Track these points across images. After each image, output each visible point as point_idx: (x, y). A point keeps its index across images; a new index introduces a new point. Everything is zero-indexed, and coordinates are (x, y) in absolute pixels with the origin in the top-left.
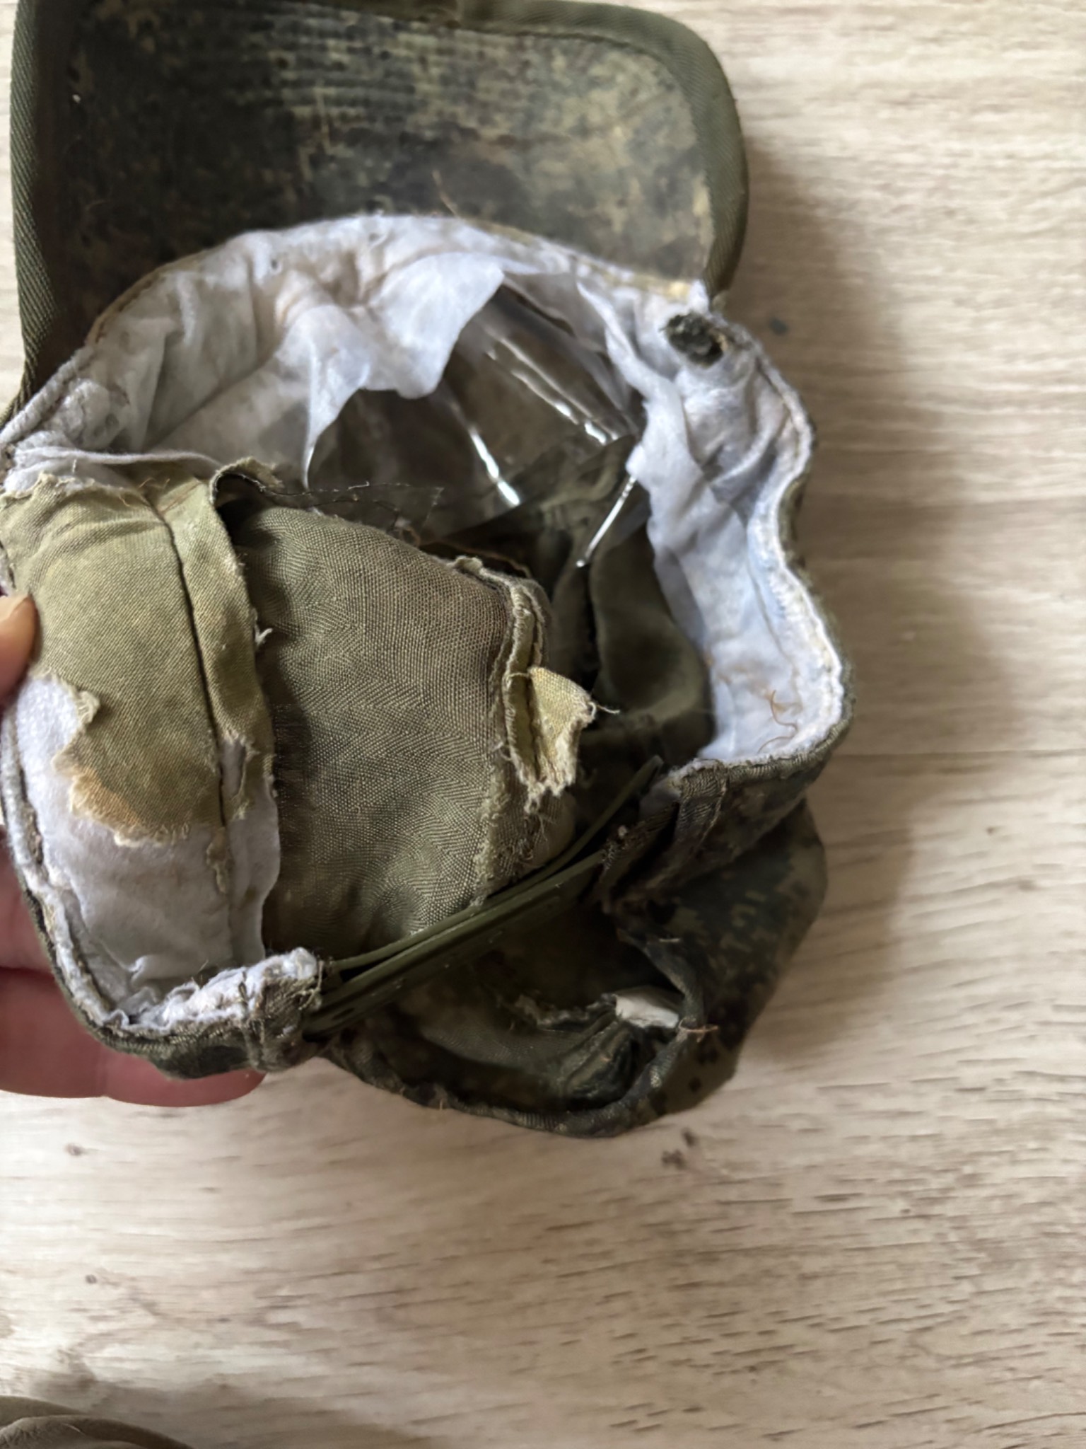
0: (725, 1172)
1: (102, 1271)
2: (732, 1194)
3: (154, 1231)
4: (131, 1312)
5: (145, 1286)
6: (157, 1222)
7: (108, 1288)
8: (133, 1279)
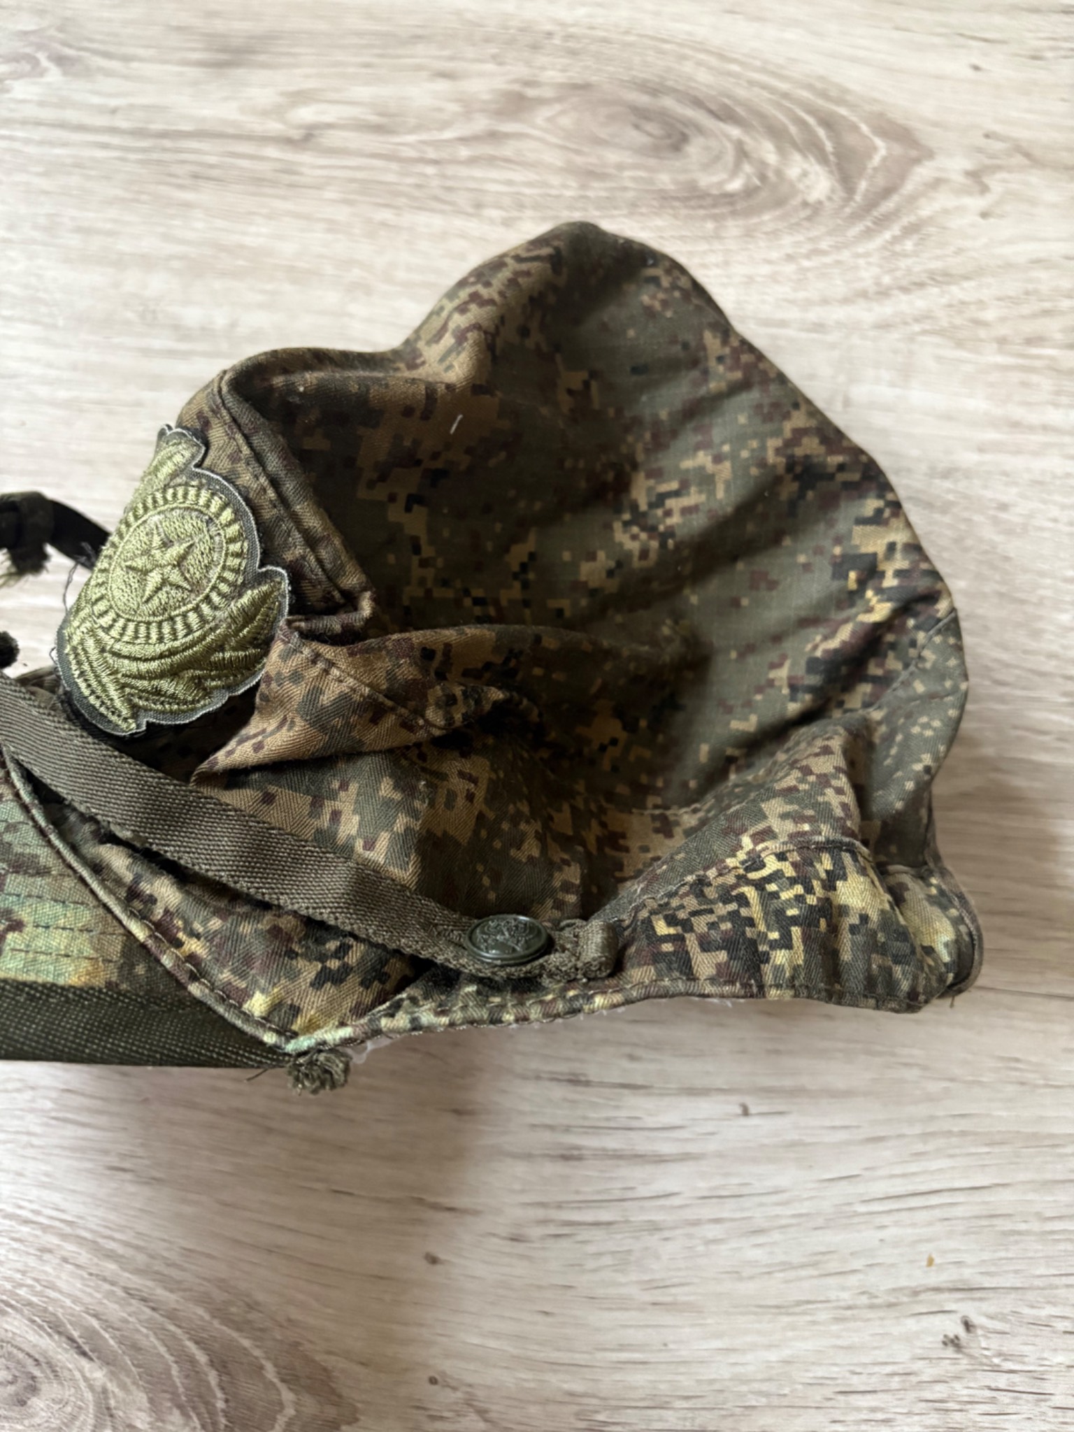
0: (996, 1361)
1: (443, 1374)
2: (1002, 1381)
3: (492, 1343)
4: (465, 1416)
5: (480, 1393)
6: (496, 1335)
7: (448, 1390)
8: (470, 1386)
